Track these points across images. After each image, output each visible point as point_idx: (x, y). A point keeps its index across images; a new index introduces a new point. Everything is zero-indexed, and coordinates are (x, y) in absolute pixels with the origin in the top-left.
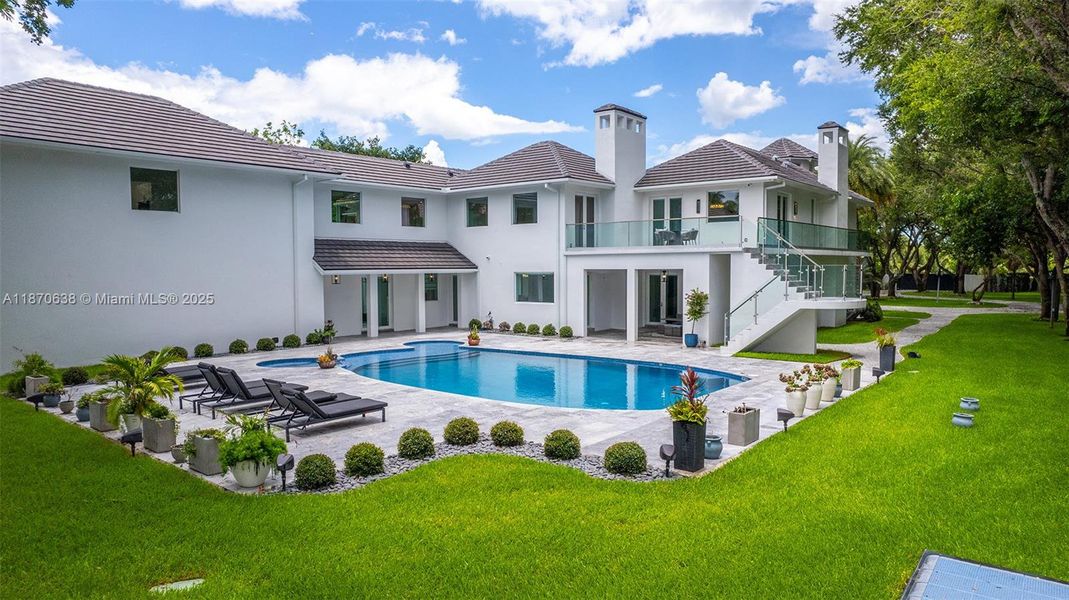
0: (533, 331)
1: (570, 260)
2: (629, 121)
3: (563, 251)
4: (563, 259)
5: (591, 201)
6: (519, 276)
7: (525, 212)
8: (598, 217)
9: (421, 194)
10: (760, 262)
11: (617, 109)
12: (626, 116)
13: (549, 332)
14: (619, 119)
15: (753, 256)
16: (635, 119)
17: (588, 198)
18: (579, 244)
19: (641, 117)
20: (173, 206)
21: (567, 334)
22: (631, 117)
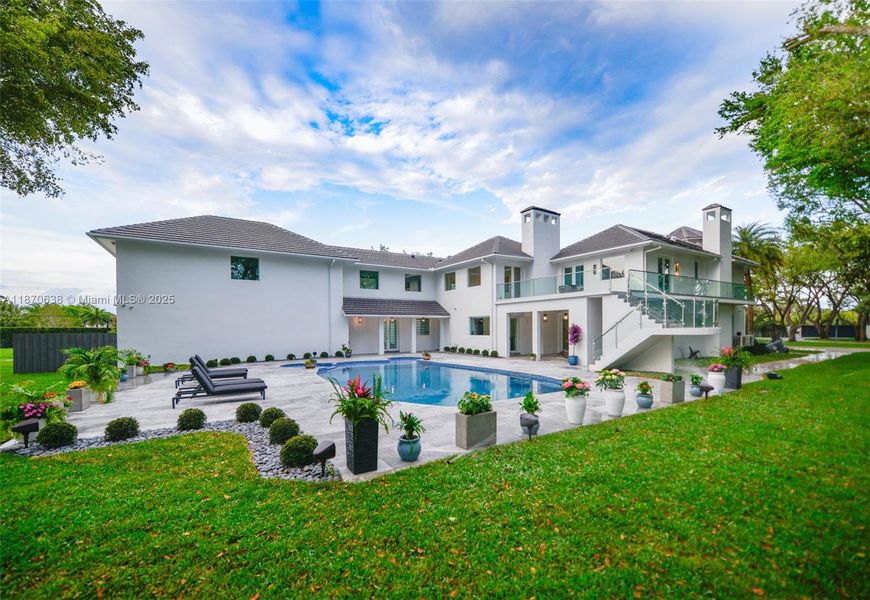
0: (477, 353)
1: (499, 307)
2: (546, 218)
3: (495, 302)
4: (495, 307)
5: (517, 270)
6: (471, 319)
7: (474, 278)
8: (523, 279)
9: (417, 271)
10: (625, 301)
11: (534, 208)
12: (543, 213)
13: (485, 353)
14: (537, 216)
15: (620, 297)
16: (551, 215)
17: (516, 269)
18: (508, 296)
19: (555, 213)
20: (255, 277)
21: (495, 355)
22: (547, 214)
